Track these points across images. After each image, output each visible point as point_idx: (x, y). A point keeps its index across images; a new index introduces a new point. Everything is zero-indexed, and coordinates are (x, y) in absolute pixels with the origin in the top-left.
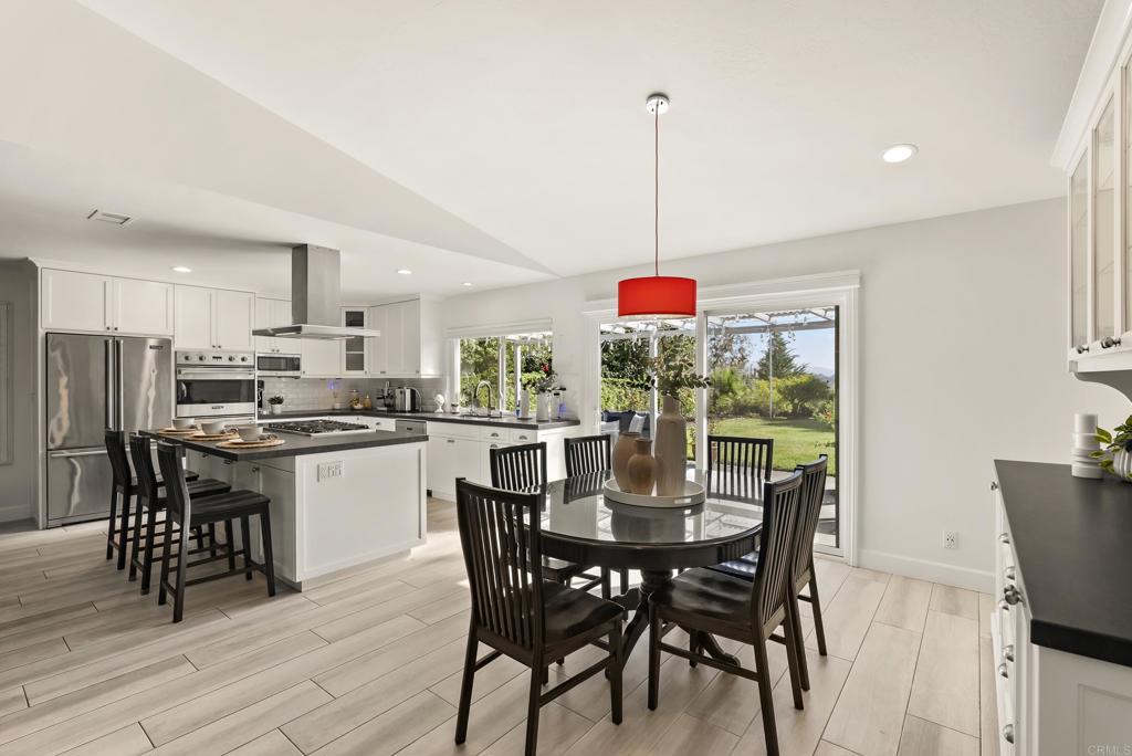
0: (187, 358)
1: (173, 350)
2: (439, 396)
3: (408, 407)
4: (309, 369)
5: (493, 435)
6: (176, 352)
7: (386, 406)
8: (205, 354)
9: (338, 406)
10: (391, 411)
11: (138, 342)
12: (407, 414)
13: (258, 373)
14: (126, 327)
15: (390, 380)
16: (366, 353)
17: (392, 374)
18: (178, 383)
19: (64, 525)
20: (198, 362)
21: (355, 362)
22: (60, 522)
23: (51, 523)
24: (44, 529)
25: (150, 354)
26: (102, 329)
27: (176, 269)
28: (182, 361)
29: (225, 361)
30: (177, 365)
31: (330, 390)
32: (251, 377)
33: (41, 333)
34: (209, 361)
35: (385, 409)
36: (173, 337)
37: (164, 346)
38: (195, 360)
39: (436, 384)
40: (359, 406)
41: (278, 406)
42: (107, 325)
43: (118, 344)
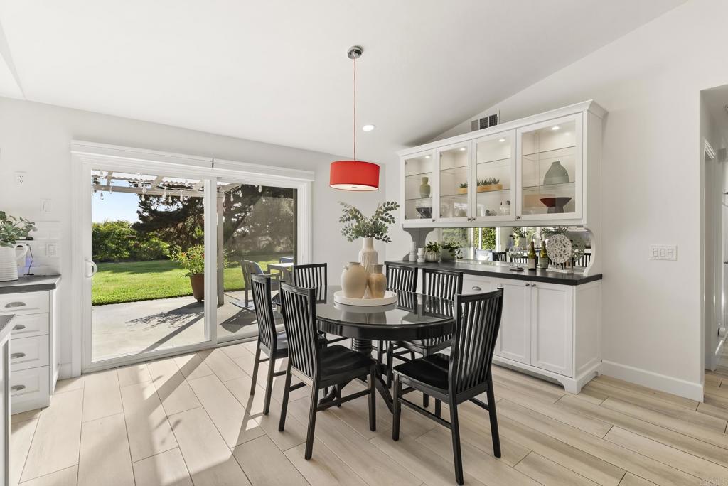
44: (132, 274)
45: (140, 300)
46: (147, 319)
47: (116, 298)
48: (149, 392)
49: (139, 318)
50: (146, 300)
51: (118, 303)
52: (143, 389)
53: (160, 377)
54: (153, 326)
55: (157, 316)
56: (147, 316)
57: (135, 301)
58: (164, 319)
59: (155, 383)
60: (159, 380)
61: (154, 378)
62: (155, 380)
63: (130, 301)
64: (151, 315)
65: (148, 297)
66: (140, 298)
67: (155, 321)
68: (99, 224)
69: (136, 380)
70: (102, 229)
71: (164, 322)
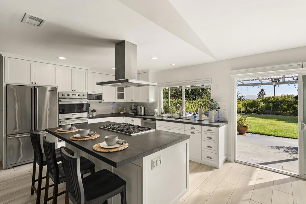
0: (63, 95)
1: (57, 92)
2: (156, 109)
3: (143, 113)
4: (105, 99)
5: (192, 128)
6: (58, 93)
7: (133, 113)
8: (69, 93)
9: (114, 112)
10: (136, 115)
11: (44, 89)
12: (143, 117)
13: (88, 100)
14: (39, 82)
15: (134, 103)
16: (125, 93)
17: (136, 101)
18: (59, 105)
19: (14, 167)
20: (67, 97)
21: (121, 96)
22: (12, 166)
23: (8, 167)
24: (5, 169)
25: (48, 93)
26: (30, 84)
27: (60, 58)
28: (61, 96)
29: (77, 96)
30: (59, 98)
31: (110, 107)
32: (86, 102)
33: (4, 85)
34: (71, 96)
35: (133, 114)
36: (58, 86)
37: (54, 90)
38: (66, 96)
39: (154, 105)
40: (122, 113)
41: (95, 113)
42: (32, 82)
43: (36, 90)
44: (285, 122)
45: (283, 137)
46: (279, 148)
47: (271, 133)
48: (252, 183)
49: (275, 146)
50: (286, 137)
51: (271, 136)
52: (251, 180)
53: (261, 179)
54: (280, 152)
55: (285, 148)
56: (280, 146)
57: (280, 137)
58: (288, 151)
59: (257, 180)
60: (261, 180)
61: (258, 178)
62: (258, 179)
63: (277, 136)
64: (282, 146)
65: (287, 136)
66: (283, 136)
67: (283, 150)
68: (278, 97)
69: (250, 175)
70: (280, 99)
71: (287, 152)
